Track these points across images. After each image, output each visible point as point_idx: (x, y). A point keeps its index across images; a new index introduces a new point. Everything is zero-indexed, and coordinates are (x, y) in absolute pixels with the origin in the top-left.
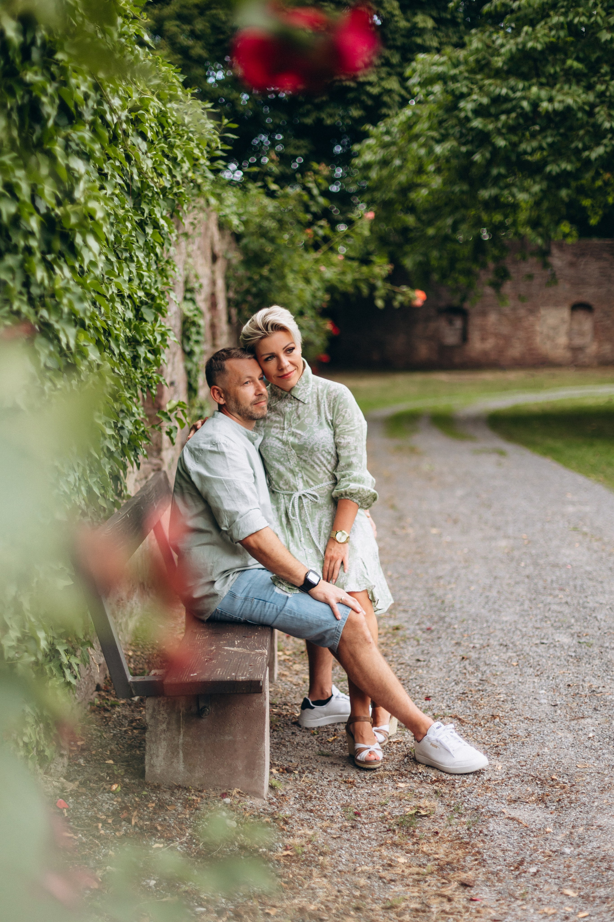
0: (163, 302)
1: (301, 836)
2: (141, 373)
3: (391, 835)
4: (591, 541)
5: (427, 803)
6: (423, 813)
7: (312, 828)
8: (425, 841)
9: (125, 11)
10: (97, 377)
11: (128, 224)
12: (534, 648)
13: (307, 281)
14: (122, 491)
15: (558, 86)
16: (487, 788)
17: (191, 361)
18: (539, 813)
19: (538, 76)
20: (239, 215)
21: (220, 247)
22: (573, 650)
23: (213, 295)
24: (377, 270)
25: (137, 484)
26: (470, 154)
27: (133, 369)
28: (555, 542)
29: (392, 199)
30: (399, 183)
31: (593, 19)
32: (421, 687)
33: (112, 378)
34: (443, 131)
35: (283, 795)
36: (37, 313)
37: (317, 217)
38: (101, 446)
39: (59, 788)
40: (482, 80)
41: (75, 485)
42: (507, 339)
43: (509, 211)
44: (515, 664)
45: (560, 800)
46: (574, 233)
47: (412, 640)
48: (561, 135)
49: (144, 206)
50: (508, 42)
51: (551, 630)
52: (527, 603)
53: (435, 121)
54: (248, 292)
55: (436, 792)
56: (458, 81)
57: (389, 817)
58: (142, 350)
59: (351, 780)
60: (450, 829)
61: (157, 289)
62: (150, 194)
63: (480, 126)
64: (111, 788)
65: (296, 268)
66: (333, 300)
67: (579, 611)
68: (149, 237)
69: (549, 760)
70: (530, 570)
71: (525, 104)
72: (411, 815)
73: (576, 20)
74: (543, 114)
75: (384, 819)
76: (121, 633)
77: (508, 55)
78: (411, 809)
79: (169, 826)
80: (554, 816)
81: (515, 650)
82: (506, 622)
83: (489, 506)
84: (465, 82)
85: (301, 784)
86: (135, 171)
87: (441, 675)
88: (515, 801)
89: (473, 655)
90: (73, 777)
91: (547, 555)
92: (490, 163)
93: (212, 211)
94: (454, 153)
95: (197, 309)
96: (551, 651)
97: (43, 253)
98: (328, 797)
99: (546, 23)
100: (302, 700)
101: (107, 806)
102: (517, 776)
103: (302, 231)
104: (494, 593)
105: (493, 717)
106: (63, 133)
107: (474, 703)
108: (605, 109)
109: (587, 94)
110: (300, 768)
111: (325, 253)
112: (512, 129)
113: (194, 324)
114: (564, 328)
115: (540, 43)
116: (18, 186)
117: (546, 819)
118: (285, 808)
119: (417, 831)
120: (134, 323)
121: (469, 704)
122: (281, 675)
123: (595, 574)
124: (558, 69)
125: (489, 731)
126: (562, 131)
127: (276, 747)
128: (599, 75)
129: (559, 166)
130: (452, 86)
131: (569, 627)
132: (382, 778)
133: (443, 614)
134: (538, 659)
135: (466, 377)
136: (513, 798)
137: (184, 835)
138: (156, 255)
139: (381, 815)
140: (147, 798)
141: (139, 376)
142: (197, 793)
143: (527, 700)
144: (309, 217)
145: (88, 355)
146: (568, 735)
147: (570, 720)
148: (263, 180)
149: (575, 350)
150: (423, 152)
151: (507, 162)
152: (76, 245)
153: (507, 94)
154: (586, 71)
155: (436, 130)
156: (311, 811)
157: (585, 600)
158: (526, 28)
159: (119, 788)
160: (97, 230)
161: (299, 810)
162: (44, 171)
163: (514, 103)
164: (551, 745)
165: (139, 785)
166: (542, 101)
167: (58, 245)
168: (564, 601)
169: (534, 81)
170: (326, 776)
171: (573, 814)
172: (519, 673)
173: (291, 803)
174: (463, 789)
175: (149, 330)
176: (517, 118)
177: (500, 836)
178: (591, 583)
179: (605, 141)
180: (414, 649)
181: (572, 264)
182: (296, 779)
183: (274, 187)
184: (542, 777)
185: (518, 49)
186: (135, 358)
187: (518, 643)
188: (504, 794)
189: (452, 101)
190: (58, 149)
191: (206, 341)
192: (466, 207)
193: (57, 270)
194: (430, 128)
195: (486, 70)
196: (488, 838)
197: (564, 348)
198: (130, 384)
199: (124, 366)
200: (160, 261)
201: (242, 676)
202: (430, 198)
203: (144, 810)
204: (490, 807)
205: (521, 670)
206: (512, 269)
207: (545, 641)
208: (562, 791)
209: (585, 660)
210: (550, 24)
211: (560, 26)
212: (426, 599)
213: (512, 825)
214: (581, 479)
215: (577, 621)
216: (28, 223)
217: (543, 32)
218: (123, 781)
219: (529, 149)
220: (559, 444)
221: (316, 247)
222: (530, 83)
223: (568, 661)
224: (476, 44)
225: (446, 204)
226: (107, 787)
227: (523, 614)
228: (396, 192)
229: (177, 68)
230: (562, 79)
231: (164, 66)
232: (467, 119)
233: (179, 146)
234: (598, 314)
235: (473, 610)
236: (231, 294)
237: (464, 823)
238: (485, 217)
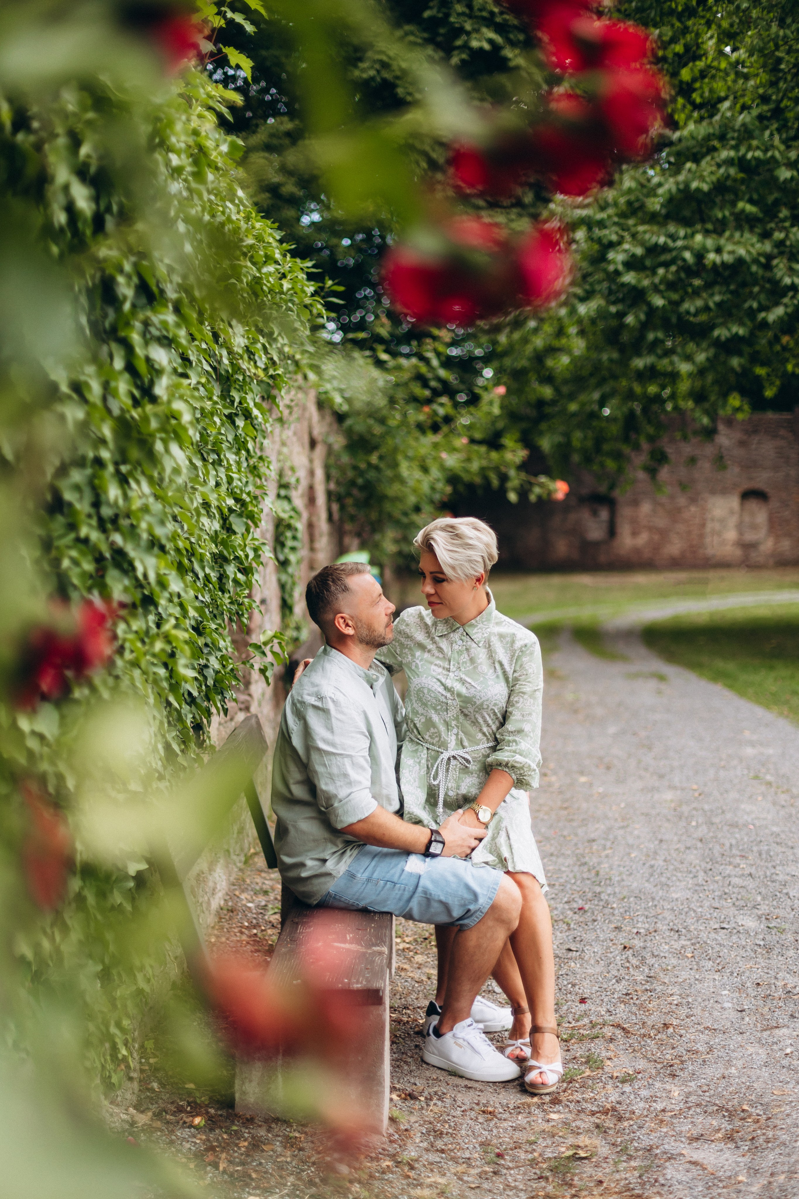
0: (256, 509)
1: (430, 1186)
2: (230, 598)
3: (543, 1184)
4: (776, 793)
5: (587, 1142)
6: (582, 1154)
7: (444, 1175)
8: (586, 1193)
9: (217, 163)
10: (178, 608)
11: (217, 419)
12: (713, 935)
13: (425, 470)
14: (204, 741)
15: (727, 234)
16: (662, 1121)
17: (286, 572)
18: (727, 1155)
19: (703, 221)
20: (341, 391)
21: (318, 431)
22: (761, 937)
23: (311, 488)
24: (509, 456)
25: (221, 728)
26: (621, 315)
27: (220, 593)
28: (733, 795)
29: (525, 368)
30: (535, 350)
31: (769, 154)
32: (574, 985)
33: (196, 609)
34: (587, 287)
35: (406, 1130)
36: (107, 538)
37: (436, 393)
38: (182, 691)
39: (127, 1122)
40: (635, 225)
41: (150, 742)
42: (664, 533)
43: (667, 380)
44: (690, 955)
45: (753, 1138)
46: (746, 407)
47: (561, 923)
48: (732, 292)
49: (234, 393)
50: (666, 180)
51: (733, 911)
52: (701, 874)
53: (579, 275)
54: (352, 483)
55: (598, 1126)
56: (605, 227)
57: (540, 1159)
58: (231, 570)
59: (490, 1109)
60: (617, 1176)
61: (249, 494)
62: (241, 378)
63: (633, 282)
64: (192, 1122)
65: (410, 453)
66: (455, 491)
67: (767, 886)
68: (240, 431)
69: (738, 1084)
70: (703, 831)
71: (687, 255)
72: (568, 1158)
73: (749, 155)
74: (710, 266)
75: (533, 1162)
76: (202, 914)
77: (667, 196)
78: (568, 1149)
79: (266, 1173)
80: (747, 1159)
81: (689, 937)
82: (677, 899)
83: (650, 748)
84: (615, 229)
85: (429, 1115)
86: (224, 353)
87: (598, 969)
88: (697, 1139)
89: (638, 943)
90: (145, 1106)
91: (723, 812)
92: (644, 326)
93: (311, 387)
94: (602, 314)
95: (294, 509)
96: (734, 938)
97: (116, 464)
98: (463, 1132)
99: (712, 158)
100: (427, 1003)
101: (188, 1145)
102: (698, 1105)
103: (418, 410)
104: (659, 862)
105: (666, 1026)
106: (141, 316)
107: (641, 1007)
108: (785, 261)
109: (763, 243)
110: (426, 1094)
111: (446, 436)
112: (671, 286)
113: (289, 527)
114: (733, 521)
115: (706, 182)
116: (87, 384)
117: (737, 1163)
118: (410, 1147)
119: (576, 1178)
120: (221, 537)
121: (634, 1009)
122: (400, 969)
123: (783, 836)
124: (727, 213)
125: (661, 1044)
126: (732, 287)
127: (396, 1065)
128: (776, 220)
129: (729, 330)
130: (597, 232)
131: (754, 907)
132: (529, 1106)
133: (598, 889)
134: (717, 948)
135: (614, 580)
136: (695, 1136)
137: (285, 1185)
138: (248, 451)
139: (530, 1156)
140: (238, 1135)
141: (227, 601)
142: (300, 1128)
143: (707, 1003)
144: (427, 393)
145: (169, 585)
146: (760, 1051)
147: (762, 1031)
148: (373, 349)
149: (748, 547)
150: (563, 312)
151: (666, 325)
152: (155, 452)
153: (665, 243)
154: (761, 215)
155: (580, 286)
156: (442, 1151)
157: (773, 871)
158: (689, 165)
159: (203, 1122)
160: (181, 432)
161: (427, 1150)
162: (119, 364)
163: (674, 254)
164: (740, 1064)
165: (227, 1118)
166: (708, 251)
167: (135, 453)
168: (747, 872)
169: (698, 227)
170: (459, 1103)
171: (771, 1157)
172: (695, 967)
173: (417, 1141)
174: (632, 1123)
175: (240, 545)
176: (677, 272)
177: (680, 1187)
178: (779, 849)
179: (786, 300)
180: (564, 935)
181: (742, 444)
182: (422, 1108)
183: (384, 357)
184: (729, 1106)
185: (679, 190)
186: (222, 577)
187: (692, 928)
188: (683, 1129)
189: (598, 251)
190: (136, 338)
191: (303, 547)
192: (615, 377)
193: (133, 485)
194: (573, 284)
195: (640, 214)
196: (666, 1188)
197: (733, 545)
198: (215, 612)
199: (210, 591)
200: (252, 457)
201: (357, 983)
202: (571, 367)
203: (235, 1152)
204: (666, 1146)
205: (698, 964)
206: (669, 450)
207: (725, 925)
208: (756, 1126)
209: (776, 952)
210: (718, 160)
211: (729, 162)
212: (576, 869)
213: (695, 1171)
214: (759, 711)
215: (764, 899)
216: (100, 430)
217: (709, 169)
218: (207, 1113)
219: (692, 310)
220: (730, 666)
221: (435, 428)
222: (693, 229)
223: (756, 952)
224: (628, 183)
225: (591, 375)
226: (188, 1120)
227: (698, 888)
228: (529, 359)
229: (273, 223)
230: (732, 224)
231: (258, 221)
232: (617, 273)
233: (276, 318)
234: (774, 503)
235: (635, 884)
236: (332, 486)
237: (635, 1169)
238: (638, 389)
